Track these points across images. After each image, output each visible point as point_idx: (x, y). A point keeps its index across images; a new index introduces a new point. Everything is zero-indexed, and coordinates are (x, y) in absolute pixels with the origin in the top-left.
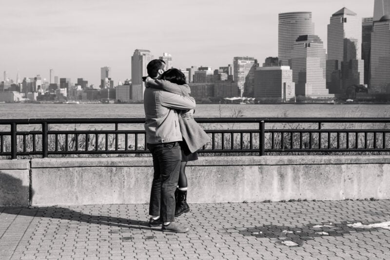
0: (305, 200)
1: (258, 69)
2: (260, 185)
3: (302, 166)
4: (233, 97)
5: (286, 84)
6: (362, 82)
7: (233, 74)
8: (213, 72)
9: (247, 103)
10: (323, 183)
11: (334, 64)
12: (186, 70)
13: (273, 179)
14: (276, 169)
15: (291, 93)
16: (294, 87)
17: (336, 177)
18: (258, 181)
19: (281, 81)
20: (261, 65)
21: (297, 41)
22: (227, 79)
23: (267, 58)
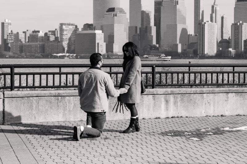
0: (181, 117)
1: (78, 32)
2: (153, 107)
3: (179, 95)
4: (59, 53)
5: (99, 44)
6: (154, 42)
7: (59, 36)
8: (44, 35)
9: (70, 58)
10: (192, 106)
11: (134, 29)
12: (22, 32)
13: (161, 104)
14: (163, 97)
15: (103, 51)
16: (105, 46)
17: (200, 102)
18: (152, 105)
19: (95, 41)
20: (80, 30)
21: (107, 12)
22: (54, 40)
23: (85, 24)
